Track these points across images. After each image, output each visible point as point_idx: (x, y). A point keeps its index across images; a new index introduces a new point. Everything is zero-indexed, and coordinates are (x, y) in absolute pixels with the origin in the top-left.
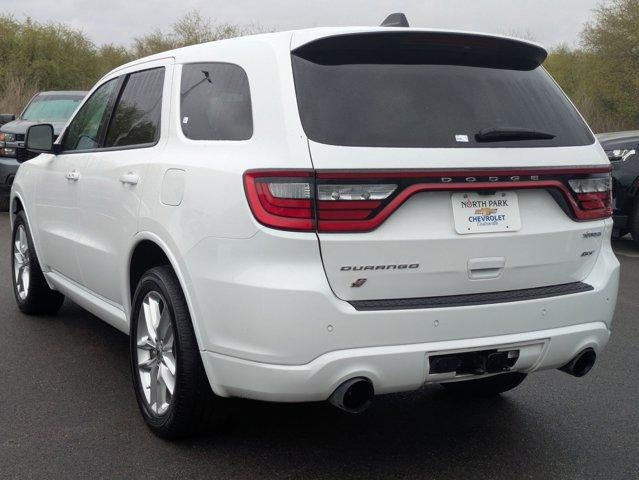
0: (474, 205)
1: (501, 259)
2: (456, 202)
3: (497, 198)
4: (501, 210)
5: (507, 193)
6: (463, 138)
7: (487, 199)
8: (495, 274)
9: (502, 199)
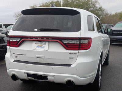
0: (38, 44)
1: (43, 56)
2: (34, 43)
3: (44, 43)
4: (44, 45)
5: (46, 42)
6: (36, 30)
7: (41, 43)
8: (43, 59)
9: (45, 43)
